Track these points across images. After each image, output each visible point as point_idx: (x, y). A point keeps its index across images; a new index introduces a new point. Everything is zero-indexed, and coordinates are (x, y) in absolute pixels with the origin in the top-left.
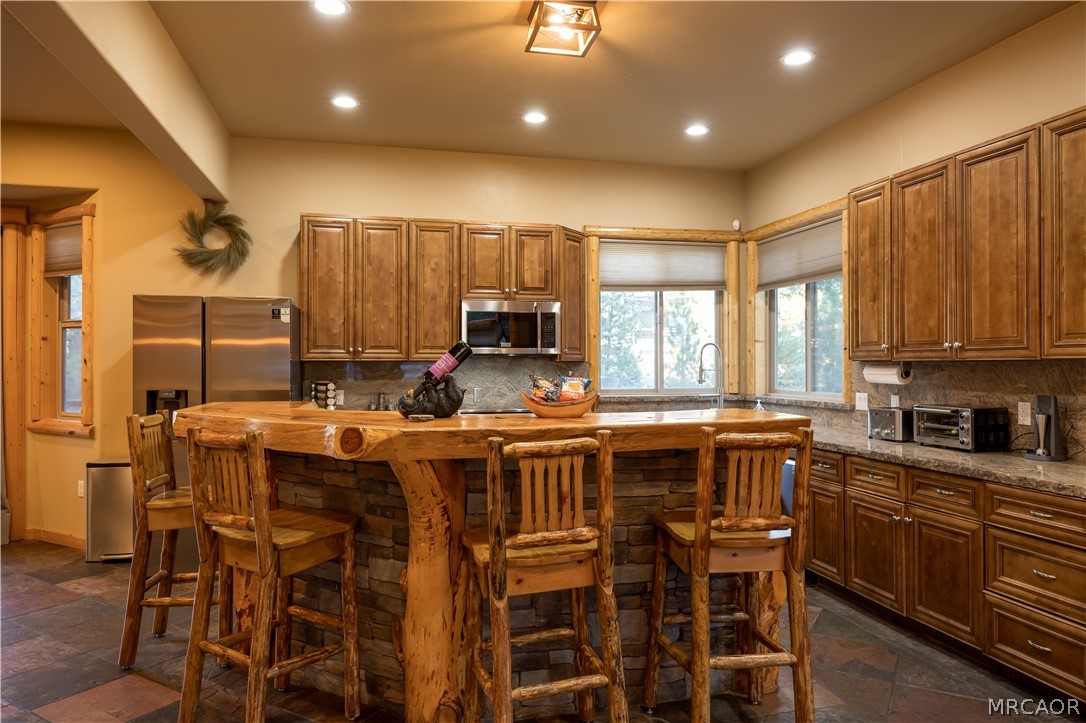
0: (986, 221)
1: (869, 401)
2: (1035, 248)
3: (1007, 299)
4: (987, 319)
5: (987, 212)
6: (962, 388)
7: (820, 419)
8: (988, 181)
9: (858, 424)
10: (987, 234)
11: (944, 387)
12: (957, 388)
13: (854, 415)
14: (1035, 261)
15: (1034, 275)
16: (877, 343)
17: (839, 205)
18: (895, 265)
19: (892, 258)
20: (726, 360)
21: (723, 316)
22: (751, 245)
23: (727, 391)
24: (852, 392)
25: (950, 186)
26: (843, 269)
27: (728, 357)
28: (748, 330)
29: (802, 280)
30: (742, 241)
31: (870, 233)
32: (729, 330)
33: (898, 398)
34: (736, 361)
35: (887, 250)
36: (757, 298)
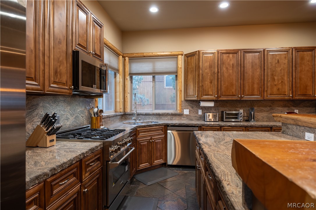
0: (250, 67)
1: (190, 112)
2: (263, 75)
3: (256, 86)
4: (250, 90)
5: (251, 65)
6: (223, 107)
7: (167, 118)
8: (251, 58)
9: (184, 118)
10: (251, 70)
11: (218, 107)
12: (222, 107)
13: (183, 116)
14: (263, 78)
15: (262, 81)
16: (211, 95)
17: (177, 53)
18: (219, 74)
19: (218, 72)
20: (118, 100)
21: (116, 83)
22: (127, 58)
23: (119, 111)
24: (182, 109)
25: (240, 57)
26: (177, 73)
27: (120, 99)
28: (126, 89)
29: (154, 74)
30: (123, 57)
31: (209, 64)
32: (120, 88)
33: (201, 110)
34: (122, 100)
35: (216, 70)
36: (128, 78)
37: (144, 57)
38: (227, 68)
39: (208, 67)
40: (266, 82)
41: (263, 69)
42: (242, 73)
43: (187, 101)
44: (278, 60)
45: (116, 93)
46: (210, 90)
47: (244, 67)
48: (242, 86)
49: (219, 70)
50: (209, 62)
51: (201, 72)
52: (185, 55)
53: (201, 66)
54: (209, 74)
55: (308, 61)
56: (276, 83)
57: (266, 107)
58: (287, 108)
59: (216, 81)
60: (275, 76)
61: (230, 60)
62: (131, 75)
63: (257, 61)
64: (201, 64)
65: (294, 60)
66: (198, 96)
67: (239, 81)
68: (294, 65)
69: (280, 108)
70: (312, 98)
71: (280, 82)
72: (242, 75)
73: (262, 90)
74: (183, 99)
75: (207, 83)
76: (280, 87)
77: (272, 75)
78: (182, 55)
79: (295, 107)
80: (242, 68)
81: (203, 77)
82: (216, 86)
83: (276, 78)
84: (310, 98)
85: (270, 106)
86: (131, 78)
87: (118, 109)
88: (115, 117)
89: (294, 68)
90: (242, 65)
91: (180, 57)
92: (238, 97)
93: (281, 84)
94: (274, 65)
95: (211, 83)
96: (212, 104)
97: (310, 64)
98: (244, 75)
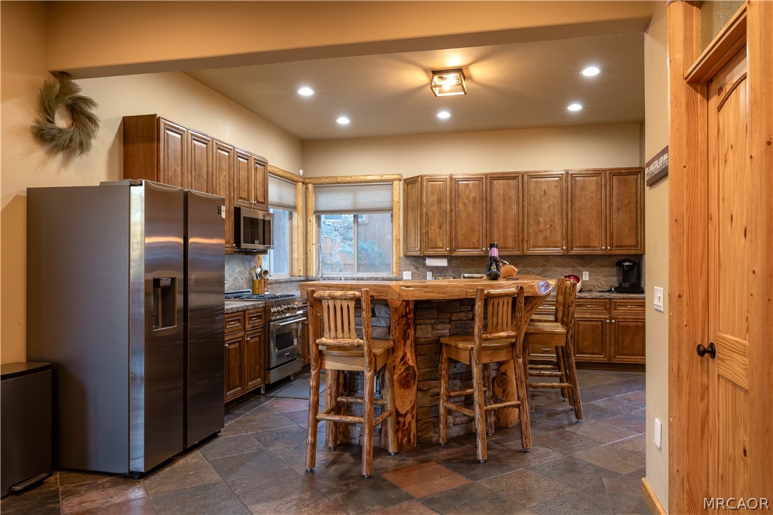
0: (501, 202)
1: (412, 275)
2: (521, 216)
3: (510, 233)
5: (502, 199)
8: (502, 188)
10: (502, 207)
11: (458, 267)
14: (521, 220)
15: (520, 225)
16: (441, 248)
17: (392, 177)
18: (453, 214)
19: (451, 210)
20: (295, 256)
21: (291, 227)
22: (310, 186)
23: (297, 274)
24: (400, 271)
25: (484, 185)
26: (392, 210)
27: (298, 254)
28: (308, 238)
29: (356, 212)
30: (303, 183)
31: (438, 197)
32: (298, 237)
33: (431, 273)
34: (302, 256)
35: (448, 206)
36: (313, 218)
37: (339, 183)
38: (465, 204)
39: (436, 202)
40: (526, 227)
41: (521, 205)
42: (489, 212)
43: (407, 257)
44: (545, 191)
45: (292, 244)
46: (438, 239)
47: (491, 202)
48: (488, 234)
49: (453, 207)
50: (438, 194)
51: (424, 210)
52: (405, 180)
53: (425, 201)
54: (438, 214)
55: (592, 192)
56: (542, 227)
57: (537, 267)
58: (571, 269)
59: (448, 224)
60: (540, 216)
61: (470, 191)
62: (318, 214)
63: (513, 193)
64: (424, 197)
65: (570, 191)
66: (420, 250)
67: (484, 225)
68: (570, 198)
69: (559, 269)
70: (598, 252)
71: (548, 226)
72: (489, 215)
73: (521, 239)
74: (402, 255)
75: (434, 227)
76: (548, 234)
77: (536, 214)
78: (400, 180)
79: (584, 266)
80: (489, 204)
81: (427, 219)
82: (448, 233)
83: (541, 220)
84: (594, 252)
85: (543, 266)
86: (318, 218)
87: (296, 272)
88: (289, 284)
89: (570, 204)
90: (489, 200)
91: (396, 183)
92: (482, 251)
93: (549, 230)
94: (538, 199)
95: (440, 228)
96: (443, 263)
97: (594, 196)
98: (491, 216)
